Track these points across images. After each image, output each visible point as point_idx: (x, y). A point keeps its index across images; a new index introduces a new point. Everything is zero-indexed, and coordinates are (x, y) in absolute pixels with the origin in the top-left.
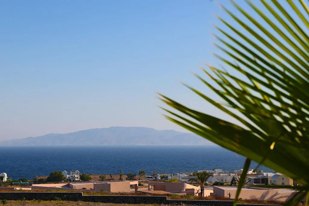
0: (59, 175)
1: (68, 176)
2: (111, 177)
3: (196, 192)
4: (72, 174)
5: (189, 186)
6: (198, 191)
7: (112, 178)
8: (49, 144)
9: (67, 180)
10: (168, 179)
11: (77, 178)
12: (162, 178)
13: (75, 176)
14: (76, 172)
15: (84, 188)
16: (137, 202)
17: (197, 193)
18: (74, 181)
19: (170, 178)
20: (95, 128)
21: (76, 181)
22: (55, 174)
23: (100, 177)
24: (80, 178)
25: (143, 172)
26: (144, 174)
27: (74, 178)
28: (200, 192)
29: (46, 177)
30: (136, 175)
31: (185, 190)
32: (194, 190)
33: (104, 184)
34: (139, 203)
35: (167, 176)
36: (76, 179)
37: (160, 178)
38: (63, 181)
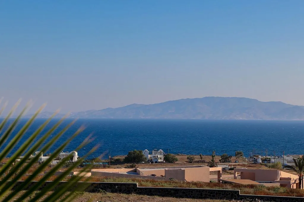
0: (139, 154)
1: (149, 156)
2: (201, 158)
3: (292, 181)
4: (155, 153)
5: (284, 174)
6: (296, 181)
7: (203, 160)
8: (130, 117)
9: (149, 161)
10: (270, 163)
11: (161, 158)
12: (263, 160)
13: (157, 157)
14: (159, 151)
15: (153, 175)
16: (204, 196)
17: (295, 183)
18: (156, 162)
19: (273, 160)
20: (185, 98)
21: (159, 162)
22: (134, 153)
23: (188, 158)
24: (164, 159)
25: (240, 153)
26: (241, 156)
27: (156, 158)
28: (298, 182)
29: (124, 158)
30: (231, 157)
31: (279, 180)
32: (290, 179)
33: (177, 171)
34: (205, 198)
35: (270, 159)
36: (159, 160)
37: (261, 161)
38: (143, 162)
